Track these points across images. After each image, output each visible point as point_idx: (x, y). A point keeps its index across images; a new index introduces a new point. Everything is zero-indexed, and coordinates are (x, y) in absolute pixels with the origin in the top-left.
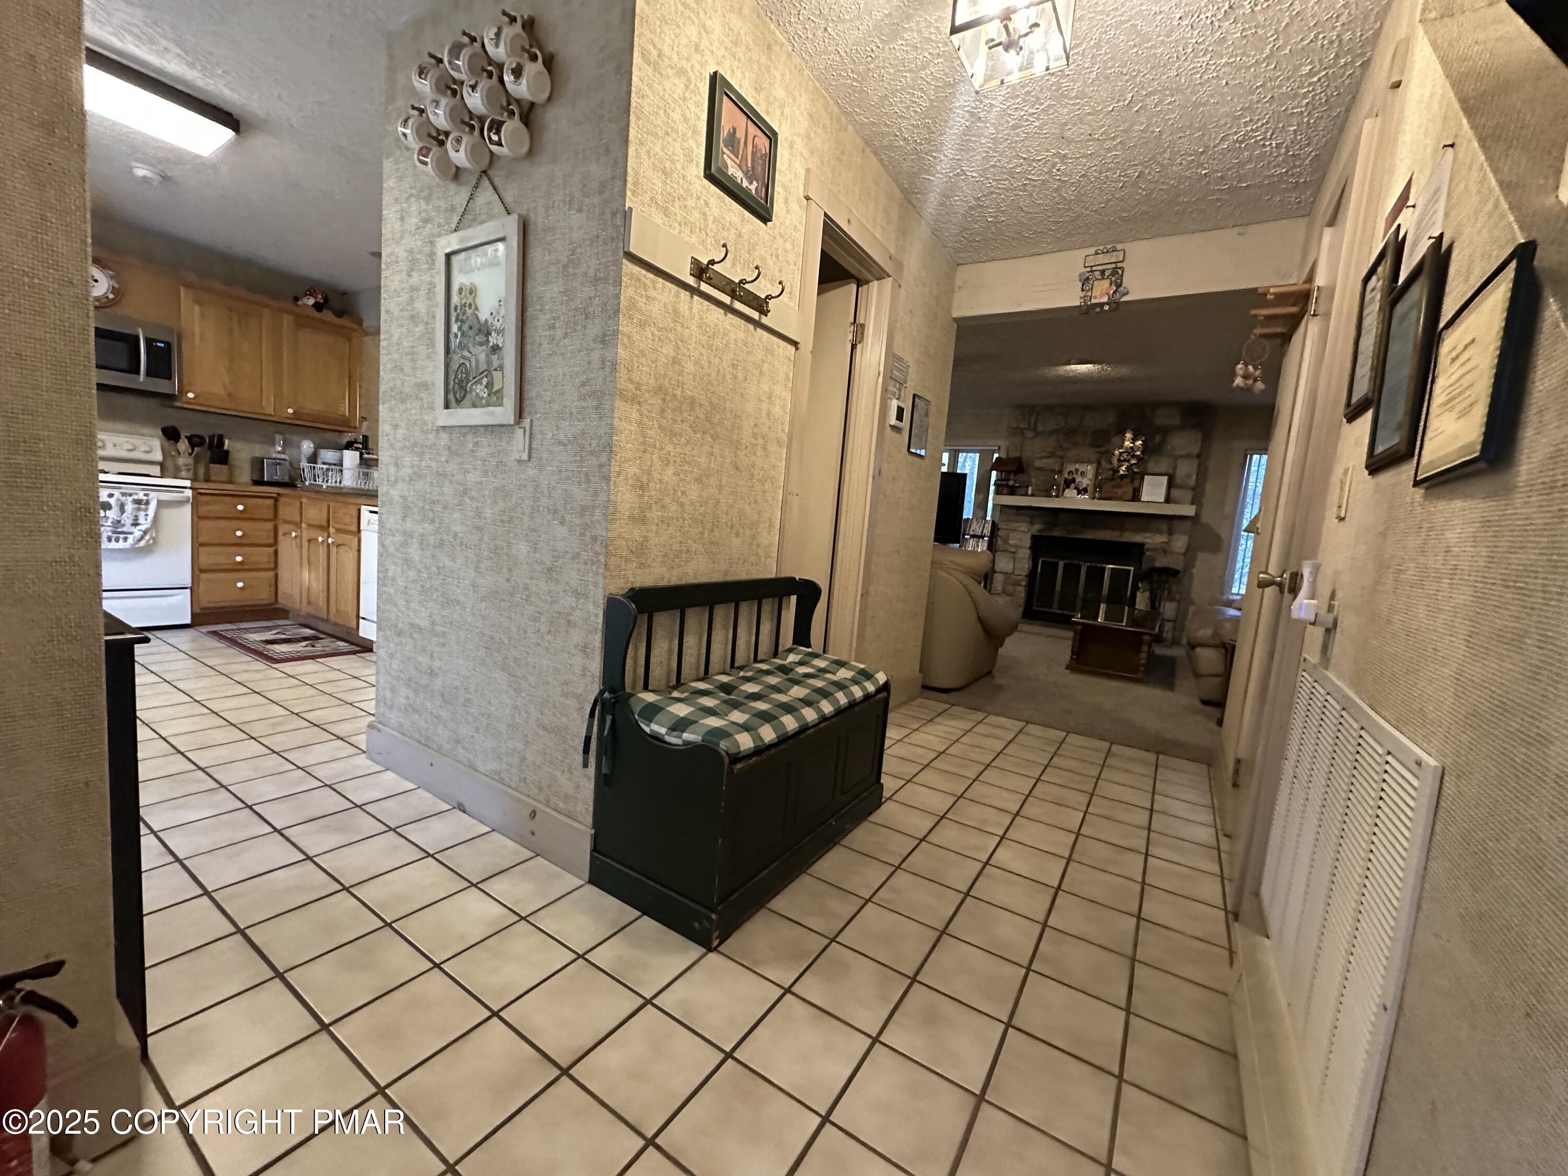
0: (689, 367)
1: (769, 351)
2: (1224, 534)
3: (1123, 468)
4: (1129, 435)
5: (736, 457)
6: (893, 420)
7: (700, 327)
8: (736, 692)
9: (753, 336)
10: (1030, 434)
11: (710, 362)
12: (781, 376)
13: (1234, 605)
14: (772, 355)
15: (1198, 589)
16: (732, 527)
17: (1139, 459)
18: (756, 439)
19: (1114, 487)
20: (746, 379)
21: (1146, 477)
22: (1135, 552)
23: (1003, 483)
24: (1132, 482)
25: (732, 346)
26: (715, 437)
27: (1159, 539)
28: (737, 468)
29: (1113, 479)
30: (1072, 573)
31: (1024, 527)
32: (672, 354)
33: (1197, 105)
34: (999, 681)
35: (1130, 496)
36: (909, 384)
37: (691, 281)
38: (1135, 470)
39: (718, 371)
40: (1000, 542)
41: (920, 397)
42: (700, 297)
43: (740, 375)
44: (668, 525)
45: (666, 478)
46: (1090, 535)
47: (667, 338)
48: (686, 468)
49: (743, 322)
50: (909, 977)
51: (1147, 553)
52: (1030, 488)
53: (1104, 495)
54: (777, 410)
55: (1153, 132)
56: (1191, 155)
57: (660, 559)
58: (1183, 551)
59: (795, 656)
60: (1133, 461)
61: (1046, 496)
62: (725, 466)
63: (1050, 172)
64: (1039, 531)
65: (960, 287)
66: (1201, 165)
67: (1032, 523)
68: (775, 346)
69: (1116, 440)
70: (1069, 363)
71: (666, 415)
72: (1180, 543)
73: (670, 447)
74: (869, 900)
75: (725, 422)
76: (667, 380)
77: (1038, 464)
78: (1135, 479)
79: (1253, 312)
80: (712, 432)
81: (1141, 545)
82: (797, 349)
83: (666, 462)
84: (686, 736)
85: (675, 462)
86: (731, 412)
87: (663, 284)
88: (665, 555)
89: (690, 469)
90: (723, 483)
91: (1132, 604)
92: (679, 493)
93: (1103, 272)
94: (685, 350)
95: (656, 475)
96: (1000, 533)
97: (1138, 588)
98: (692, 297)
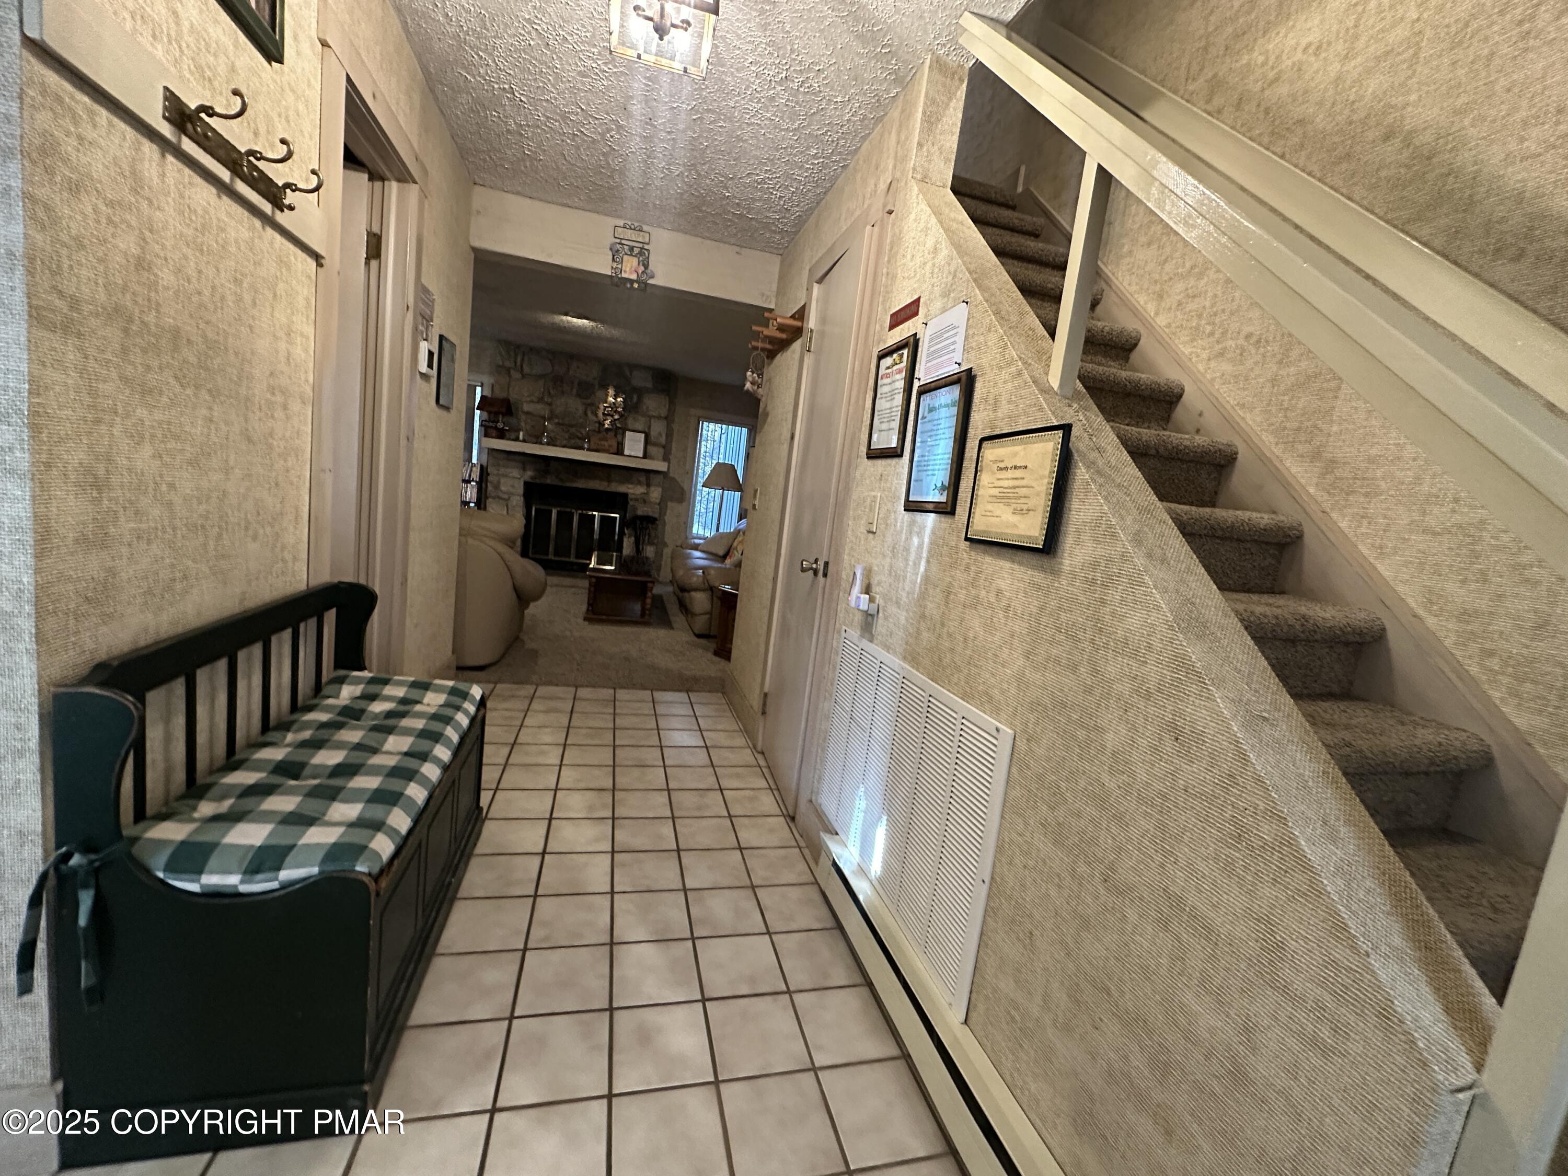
0: (166, 277)
1: (282, 262)
2: (686, 487)
3: (608, 422)
4: (611, 392)
5: (246, 420)
6: (423, 368)
7: (182, 213)
8: (307, 771)
9: (260, 237)
10: (516, 375)
11: (200, 272)
12: (300, 302)
13: (700, 548)
14: (289, 268)
15: (670, 536)
16: (247, 529)
17: (621, 416)
18: (273, 394)
19: (601, 440)
20: (254, 304)
21: (627, 433)
22: (619, 501)
23: (491, 424)
24: (616, 435)
25: (233, 249)
26: (214, 393)
27: (640, 490)
28: (249, 440)
29: (599, 432)
30: (565, 519)
31: (515, 473)
32: (135, 250)
33: (739, 138)
34: (530, 645)
35: (614, 449)
36: (436, 322)
37: (166, 129)
38: (619, 425)
39: (213, 288)
40: (490, 488)
41: (446, 339)
42: (176, 157)
43: (247, 297)
44: (149, 542)
45: (139, 464)
46: (581, 484)
47: (123, 221)
48: (171, 445)
49: (246, 213)
50: (606, 1010)
51: (631, 503)
52: (521, 434)
53: (593, 447)
54: (298, 351)
55: (701, 144)
56: (723, 176)
57: (139, 600)
58: (658, 501)
59: (352, 688)
60: (616, 417)
61: (536, 443)
62: (231, 439)
63: (603, 135)
64: (532, 478)
65: (478, 212)
66: (726, 188)
67: (524, 469)
68: (292, 258)
69: (600, 394)
70: (566, 314)
71: (132, 357)
72: (655, 494)
73: (141, 412)
74: (525, 950)
75: (229, 370)
76: (128, 296)
77: (526, 407)
78: (619, 431)
79: (755, 328)
80: (209, 386)
81: (625, 496)
82: (319, 265)
83: (138, 438)
84: (285, 875)
85: (153, 436)
86: (236, 354)
87: (110, 124)
88: (149, 592)
89: (179, 446)
90: (232, 463)
91: (620, 549)
92: (164, 488)
93: (632, 249)
94: (157, 248)
95: (122, 461)
96: (490, 478)
97: (625, 534)
98: (163, 156)
